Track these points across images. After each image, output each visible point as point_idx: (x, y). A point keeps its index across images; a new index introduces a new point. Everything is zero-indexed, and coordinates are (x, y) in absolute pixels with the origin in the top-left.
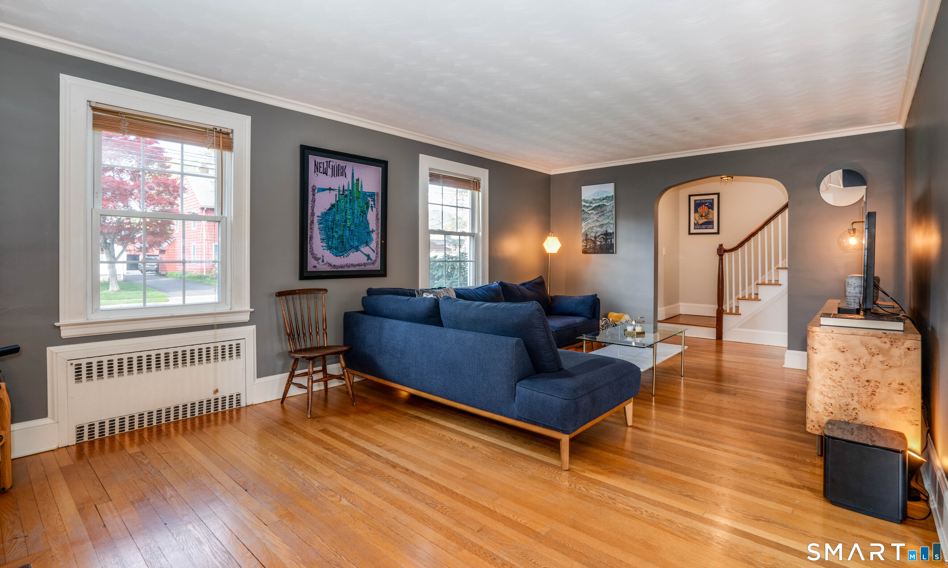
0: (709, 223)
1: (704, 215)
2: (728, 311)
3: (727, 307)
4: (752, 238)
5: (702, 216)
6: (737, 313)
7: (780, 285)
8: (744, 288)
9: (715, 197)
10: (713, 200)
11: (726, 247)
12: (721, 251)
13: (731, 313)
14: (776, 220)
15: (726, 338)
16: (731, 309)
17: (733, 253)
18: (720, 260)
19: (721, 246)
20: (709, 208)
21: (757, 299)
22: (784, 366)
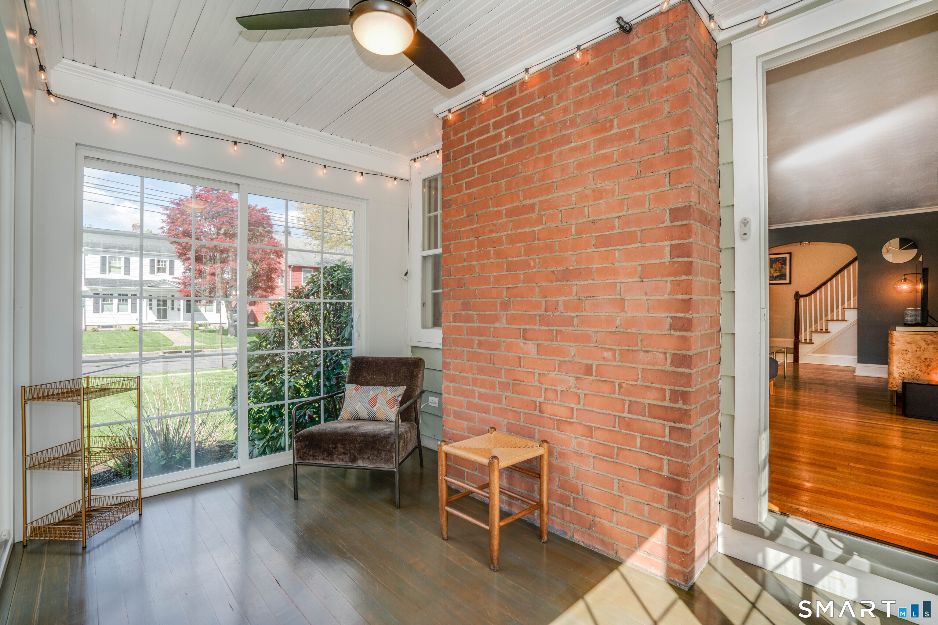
0: (783, 276)
1: (778, 269)
2: (803, 341)
3: (802, 337)
4: (823, 287)
5: (776, 270)
6: (811, 342)
7: (846, 321)
8: (816, 322)
9: (788, 256)
10: (786, 258)
11: (801, 293)
12: (798, 296)
13: (806, 343)
14: (842, 273)
15: (801, 361)
16: (806, 340)
17: (807, 298)
18: (796, 303)
19: (797, 293)
20: (782, 264)
21: (827, 331)
22: (855, 374)
